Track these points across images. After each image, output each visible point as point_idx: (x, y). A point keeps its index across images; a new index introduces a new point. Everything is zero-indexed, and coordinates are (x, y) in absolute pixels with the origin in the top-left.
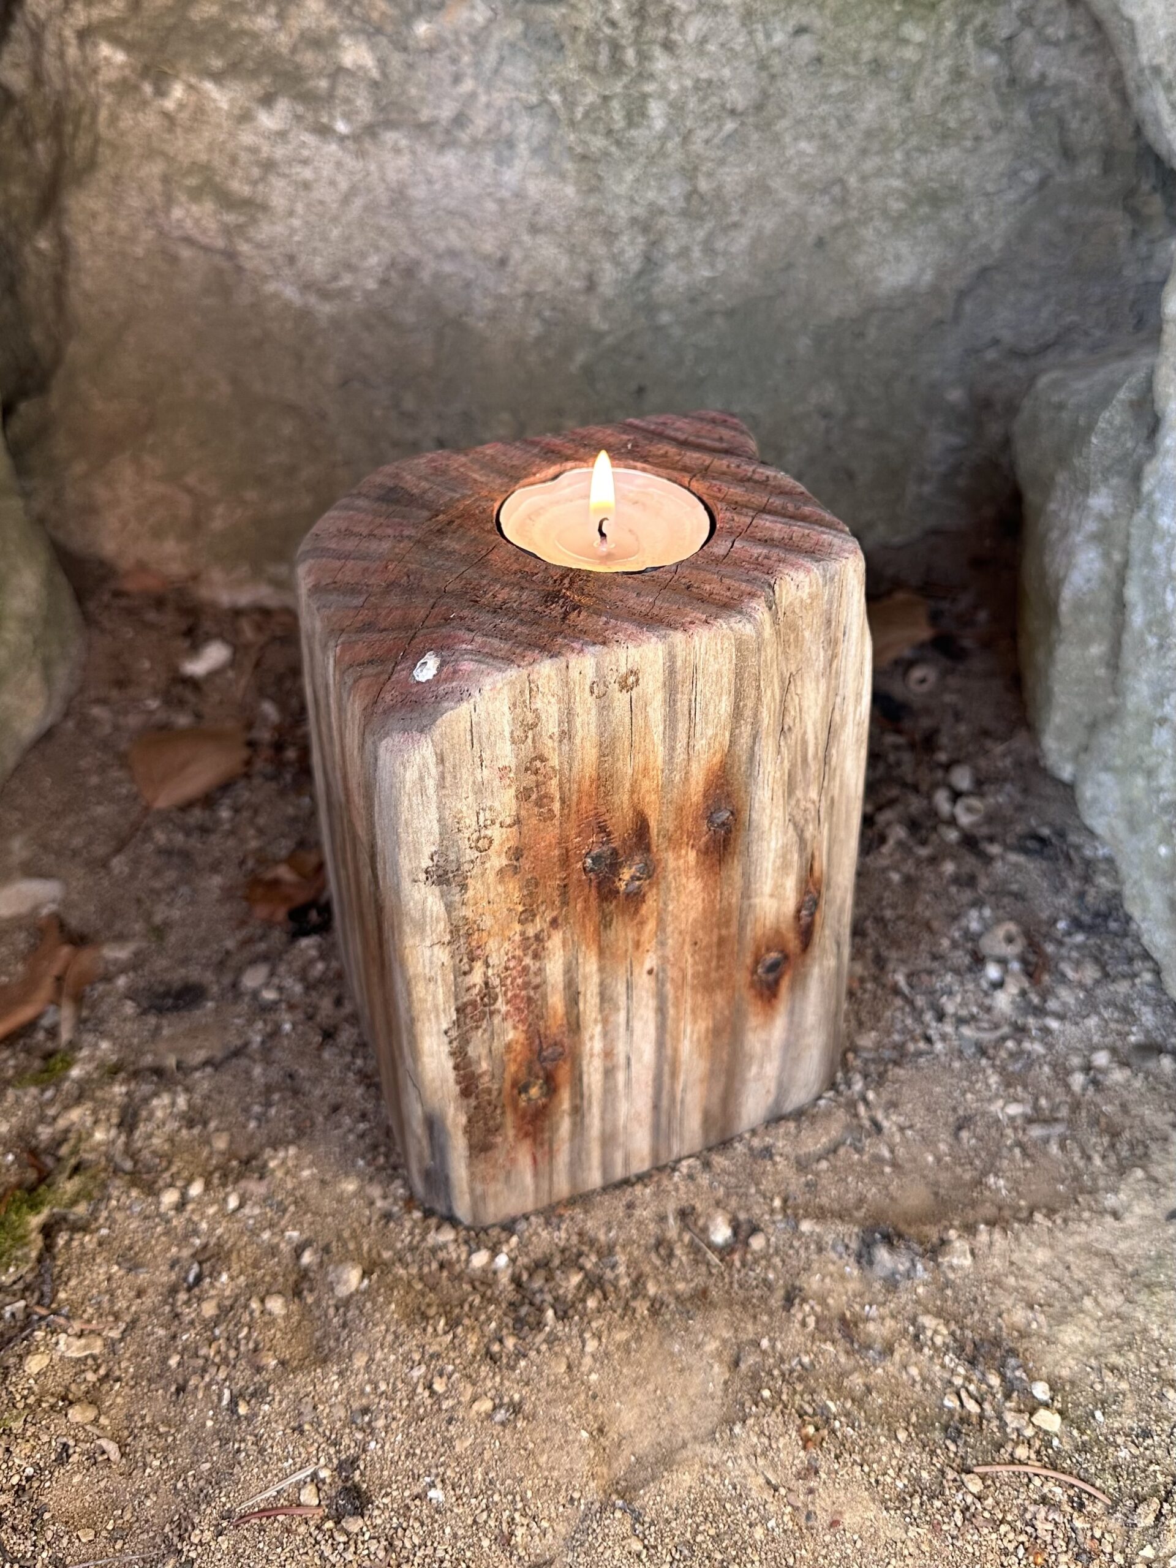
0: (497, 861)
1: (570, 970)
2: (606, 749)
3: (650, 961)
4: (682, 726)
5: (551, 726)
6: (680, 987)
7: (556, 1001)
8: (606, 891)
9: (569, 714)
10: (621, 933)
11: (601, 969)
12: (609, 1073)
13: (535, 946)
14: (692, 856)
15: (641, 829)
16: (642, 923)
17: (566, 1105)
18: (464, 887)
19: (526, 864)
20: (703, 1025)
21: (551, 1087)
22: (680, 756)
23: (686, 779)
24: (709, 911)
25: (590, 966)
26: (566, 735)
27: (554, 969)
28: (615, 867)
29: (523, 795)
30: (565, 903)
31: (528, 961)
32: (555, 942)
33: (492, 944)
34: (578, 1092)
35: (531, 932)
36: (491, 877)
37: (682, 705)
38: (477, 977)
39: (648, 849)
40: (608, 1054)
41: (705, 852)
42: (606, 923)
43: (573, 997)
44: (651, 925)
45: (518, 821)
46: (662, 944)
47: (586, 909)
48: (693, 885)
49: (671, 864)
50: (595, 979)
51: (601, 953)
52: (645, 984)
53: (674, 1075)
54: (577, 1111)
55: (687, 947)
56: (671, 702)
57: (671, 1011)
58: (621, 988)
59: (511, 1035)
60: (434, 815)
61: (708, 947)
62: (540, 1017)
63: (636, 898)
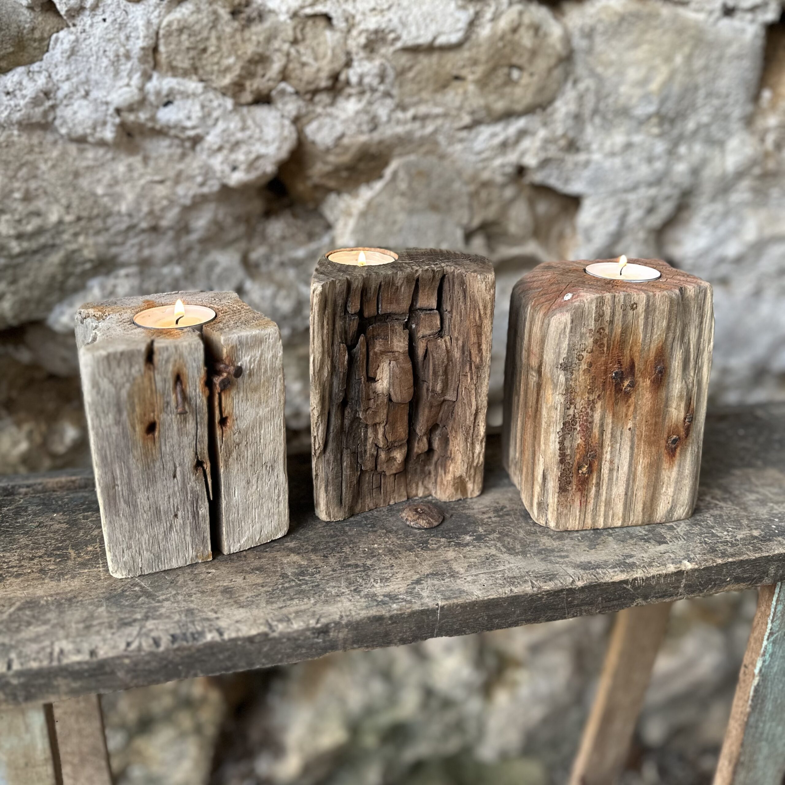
0: (584, 366)
1: (602, 418)
2: (624, 331)
3: (630, 425)
4: (649, 328)
5: (607, 318)
6: (640, 440)
7: (596, 431)
8: (618, 389)
9: (613, 314)
10: (622, 409)
11: (613, 422)
12: (611, 470)
13: (591, 404)
14: (648, 382)
15: (632, 366)
16: (629, 406)
17: (594, 481)
18: (572, 373)
19: (593, 370)
20: (647, 461)
21: (590, 471)
22: (648, 341)
23: (649, 350)
24: (652, 409)
25: (609, 420)
26: (611, 322)
27: (597, 416)
28: (622, 379)
29: (595, 342)
30: (604, 390)
31: (589, 410)
32: (598, 405)
33: (578, 399)
34: (599, 477)
35: (591, 398)
36: (581, 372)
37: (650, 320)
38: (571, 412)
39: (634, 375)
40: (612, 462)
41: (653, 382)
42: (616, 403)
43: (602, 432)
44: (632, 408)
45: (592, 351)
46: (635, 418)
47: (610, 394)
48: (648, 395)
49: (641, 384)
50: (610, 426)
51: (613, 415)
52: (627, 433)
53: (634, 480)
54: (598, 485)
55: (644, 422)
56: (646, 318)
57: (636, 450)
58: (619, 433)
59: (579, 441)
60: (567, 342)
61: (651, 424)
62: (590, 436)
63: (628, 395)
